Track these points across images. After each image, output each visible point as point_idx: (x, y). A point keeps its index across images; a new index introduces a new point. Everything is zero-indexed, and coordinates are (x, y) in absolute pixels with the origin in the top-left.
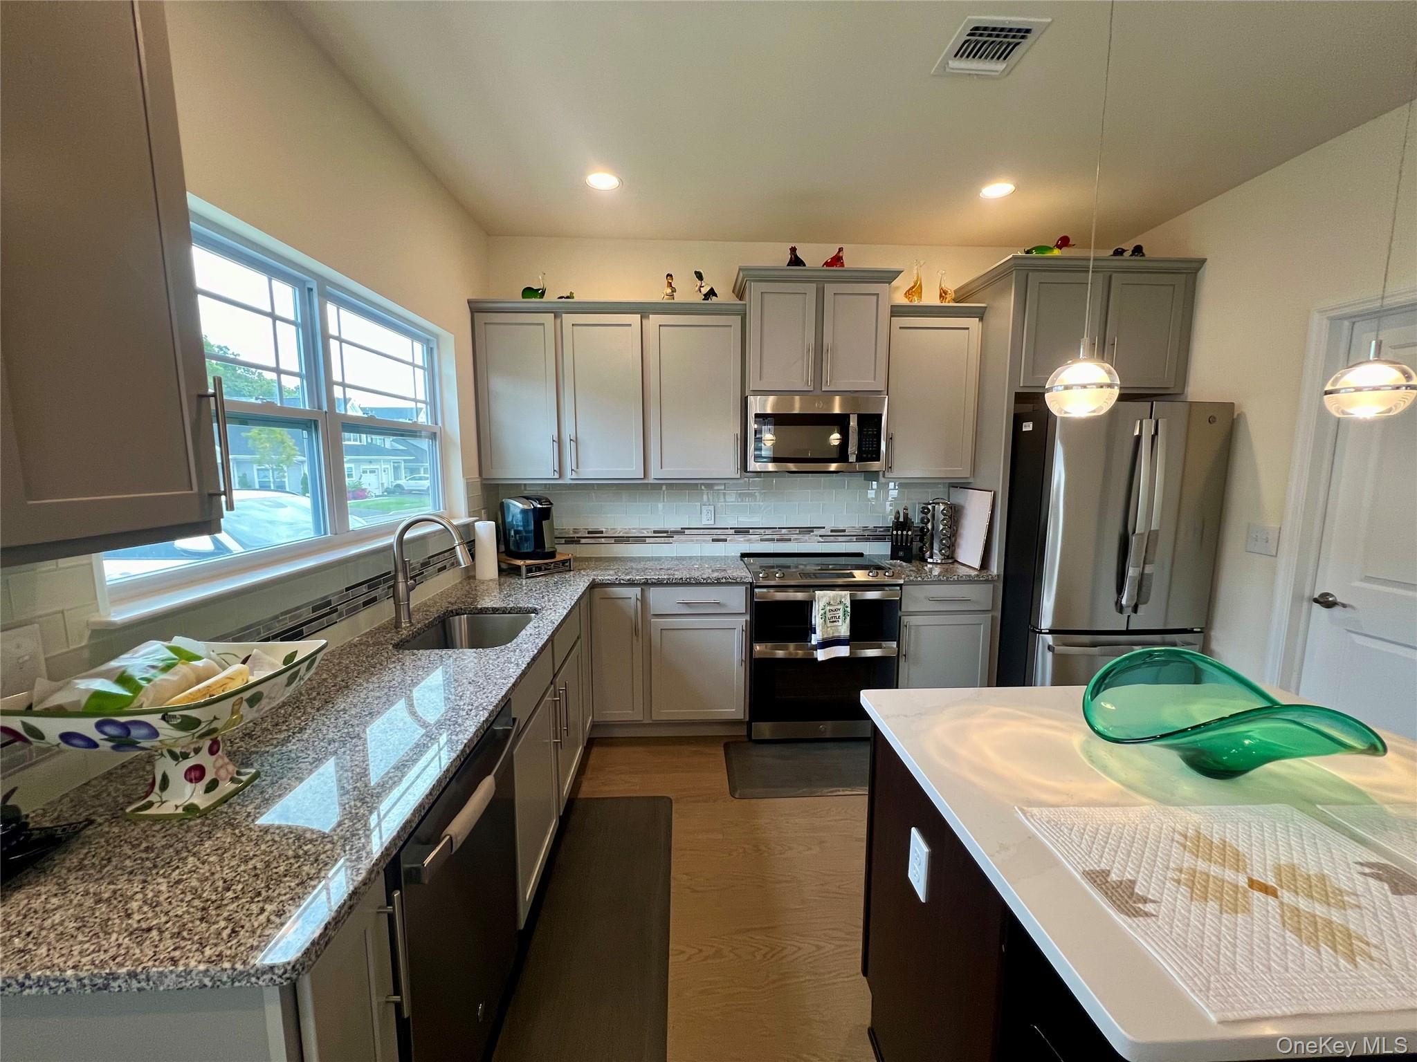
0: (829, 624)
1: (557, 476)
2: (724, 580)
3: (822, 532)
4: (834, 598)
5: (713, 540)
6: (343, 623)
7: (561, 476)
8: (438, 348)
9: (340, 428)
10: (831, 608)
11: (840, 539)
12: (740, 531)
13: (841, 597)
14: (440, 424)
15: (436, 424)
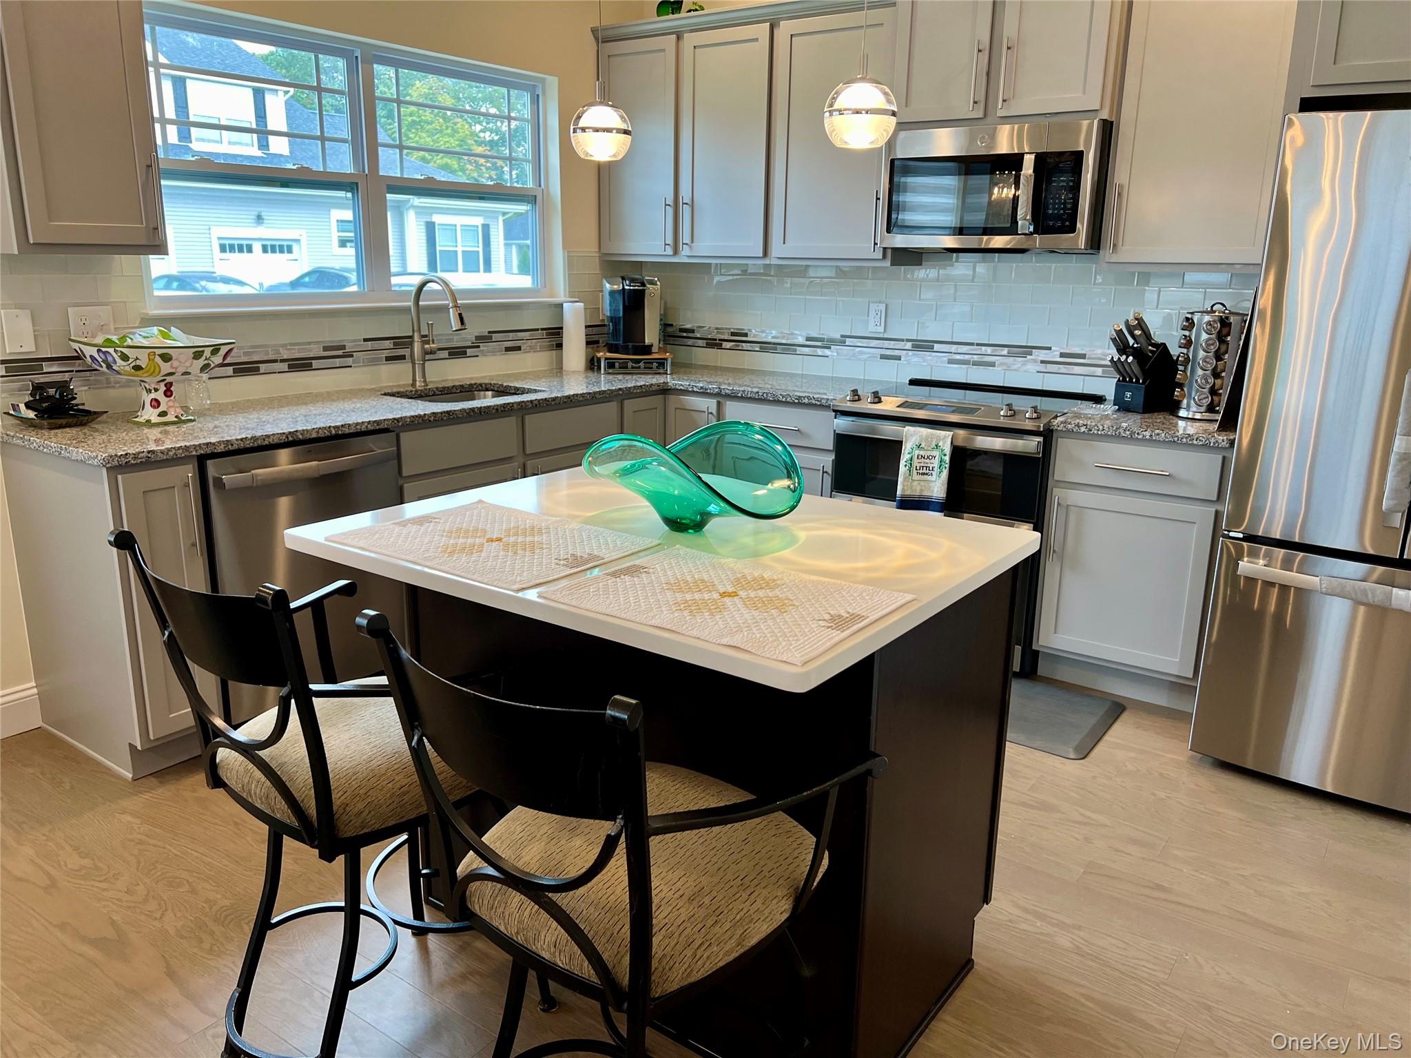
0: (916, 477)
1: (669, 251)
2: (806, 401)
3: (1043, 355)
4: (927, 438)
5: (883, 357)
6: (358, 369)
7: (676, 252)
8: (544, 93)
9: (385, 188)
10: (922, 453)
11: (1077, 369)
12: (922, 346)
13: (939, 439)
14: (543, 186)
15: (540, 186)
